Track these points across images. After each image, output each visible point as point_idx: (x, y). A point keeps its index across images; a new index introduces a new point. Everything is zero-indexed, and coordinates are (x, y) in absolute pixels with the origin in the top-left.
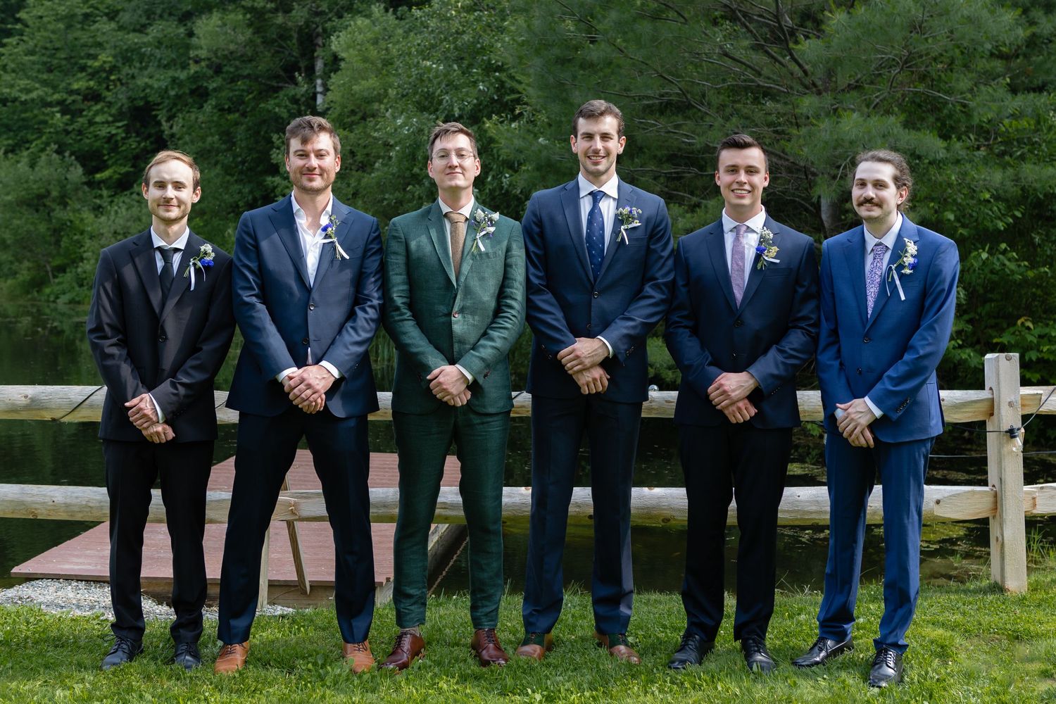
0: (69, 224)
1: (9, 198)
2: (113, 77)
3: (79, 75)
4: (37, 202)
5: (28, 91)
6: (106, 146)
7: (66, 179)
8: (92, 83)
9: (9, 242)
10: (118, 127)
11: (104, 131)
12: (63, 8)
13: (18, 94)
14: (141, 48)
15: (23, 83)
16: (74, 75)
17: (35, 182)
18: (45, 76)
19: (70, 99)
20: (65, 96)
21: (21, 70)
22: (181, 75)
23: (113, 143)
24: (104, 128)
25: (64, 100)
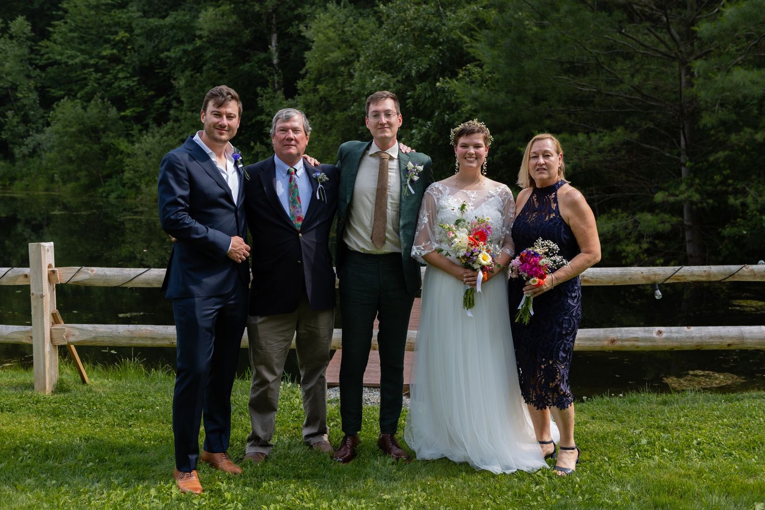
0: (112, 146)
1: (73, 130)
2: (129, 47)
3: (106, 46)
4: (92, 132)
5: (72, 57)
6: (126, 93)
7: (107, 117)
8: (115, 51)
9: (74, 159)
10: (134, 81)
11: (124, 84)
13: (66, 60)
14: (160, 29)
15: (69, 52)
16: (101, 46)
17: (89, 118)
18: (83, 47)
19: (101, 62)
20: (97, 60)
21: (68, 42)
22: (190, 48)
23: (131, 92)
24: (125, 82)
25: (97, 63)
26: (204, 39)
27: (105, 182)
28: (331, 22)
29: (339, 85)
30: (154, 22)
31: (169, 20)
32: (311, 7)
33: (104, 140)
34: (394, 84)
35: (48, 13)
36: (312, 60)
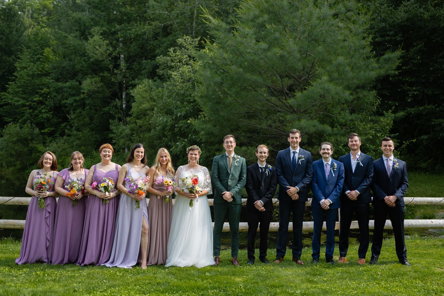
0: (35, 148)
1: (14, 139)
2: (49, 96)
3: (36, 95)
4: (24, 141)
5: (17, 101)
6: (46, 121)
7: (33, 133)
8: (41, 98)
9: (14, 154)
10: (50, 114)
11: (45, 116)
12: (31, 72)
13: (14, 103)
14: (63, 88)
15: (16, 99)
16: (34, 95)
17: (23, 134)
18: (24, 96)
19: (33, 104)
20: (31, 103)
21: (16, 93)
22: (78, 98)
23: (48, 119)
24: (45, 114)
25: (31, 104)
26: (85, 95)
27: (30, 167)
28: (144, 89)
29: (147, 120)
30: (60, 84)
31: (68, 84)
32: (138, 80)
33: (31, 145)
34: (170, 121)
35: (7, 77)
36: (135, 108)
